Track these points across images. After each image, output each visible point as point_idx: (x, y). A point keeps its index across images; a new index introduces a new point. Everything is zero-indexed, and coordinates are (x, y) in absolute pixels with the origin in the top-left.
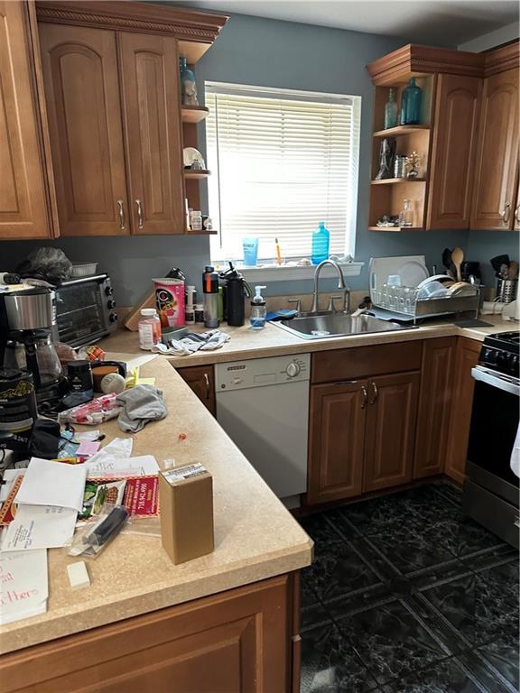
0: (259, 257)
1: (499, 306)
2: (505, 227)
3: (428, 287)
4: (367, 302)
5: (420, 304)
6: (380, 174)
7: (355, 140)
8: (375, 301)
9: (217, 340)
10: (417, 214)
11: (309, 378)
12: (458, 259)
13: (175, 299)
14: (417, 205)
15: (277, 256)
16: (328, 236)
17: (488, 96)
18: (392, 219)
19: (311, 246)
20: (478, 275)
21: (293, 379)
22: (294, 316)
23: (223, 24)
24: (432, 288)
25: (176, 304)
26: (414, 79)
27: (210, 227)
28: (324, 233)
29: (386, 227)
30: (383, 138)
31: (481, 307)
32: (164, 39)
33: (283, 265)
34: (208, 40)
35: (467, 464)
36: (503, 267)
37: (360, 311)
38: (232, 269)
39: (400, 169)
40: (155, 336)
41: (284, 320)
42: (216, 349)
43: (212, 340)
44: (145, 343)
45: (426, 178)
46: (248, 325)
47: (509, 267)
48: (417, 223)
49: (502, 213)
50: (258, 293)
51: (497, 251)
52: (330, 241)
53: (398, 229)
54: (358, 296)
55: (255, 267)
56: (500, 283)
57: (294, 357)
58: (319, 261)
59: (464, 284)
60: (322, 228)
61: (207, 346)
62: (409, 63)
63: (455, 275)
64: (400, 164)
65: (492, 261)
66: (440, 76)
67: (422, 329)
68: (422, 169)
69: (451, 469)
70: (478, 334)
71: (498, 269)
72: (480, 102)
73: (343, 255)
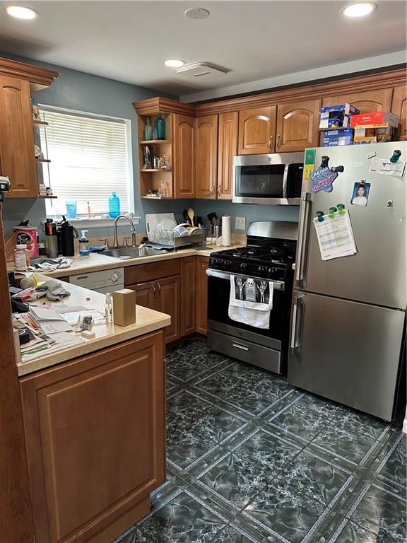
0: (78, 213)
1: (214, 239)
2: (213, 197)
3: (179, 230)
4: (145, 240)
5: (177, 239)
6: (145, 166)
7: (128, 145)
8: (151, 239)
9: (65, 262)
10: (169, 189)
11: (123, 282)
12: (191, 215)
13: (32, 239)
14: (168, 184)
15: (88, 212)
16: (119, 200)
17: (199, 127)
18: (154, 192)
19: (108, 207)
20: (202, 224)
21: (116, 283)
22: (104, 249)
23: (57, 77)
24: (181, 230)
25: (32, 242)
26: (160, 114)
27: (52, 194)
28: (115, 200)
29: (153, 196)
30: (146, 145)
31: (206, 240)
32: (22, 81)
33: (92, 218)
34: (47, 83)
35: (208, 322)
36: (214, 219)
37: (142, 245)
38: (64, 219)
39: (157, 164)
40: (27, 262)
41: (98, 251)
42: (67, 267)
43: (63, 263)
44: (21, 266)
45: (172, 170)
46: (77, 255)
47: (216, 219)
48: (169, 195)
49: (211, 190)
50: (83, 235)
51: (210, 211)
52: (121, 204)
53: (160, 198)
54: (139, 237)
55: (75, 219)
56: (213, 227)
57: (115, 270)
58: (115, 216)
59: (197, 228)
60: (115, 196)
61: (62, 266)
62: (158, 106)
63: (191, 223)
64: (156, 160)
65: (208, 216)
66: (174, 115)
67: (179, 252)
68: (169, 164)
69: (200, 328)
70: (207, 253)
71: (211, 220)
72: (195, 130)
73: (127, 212)
